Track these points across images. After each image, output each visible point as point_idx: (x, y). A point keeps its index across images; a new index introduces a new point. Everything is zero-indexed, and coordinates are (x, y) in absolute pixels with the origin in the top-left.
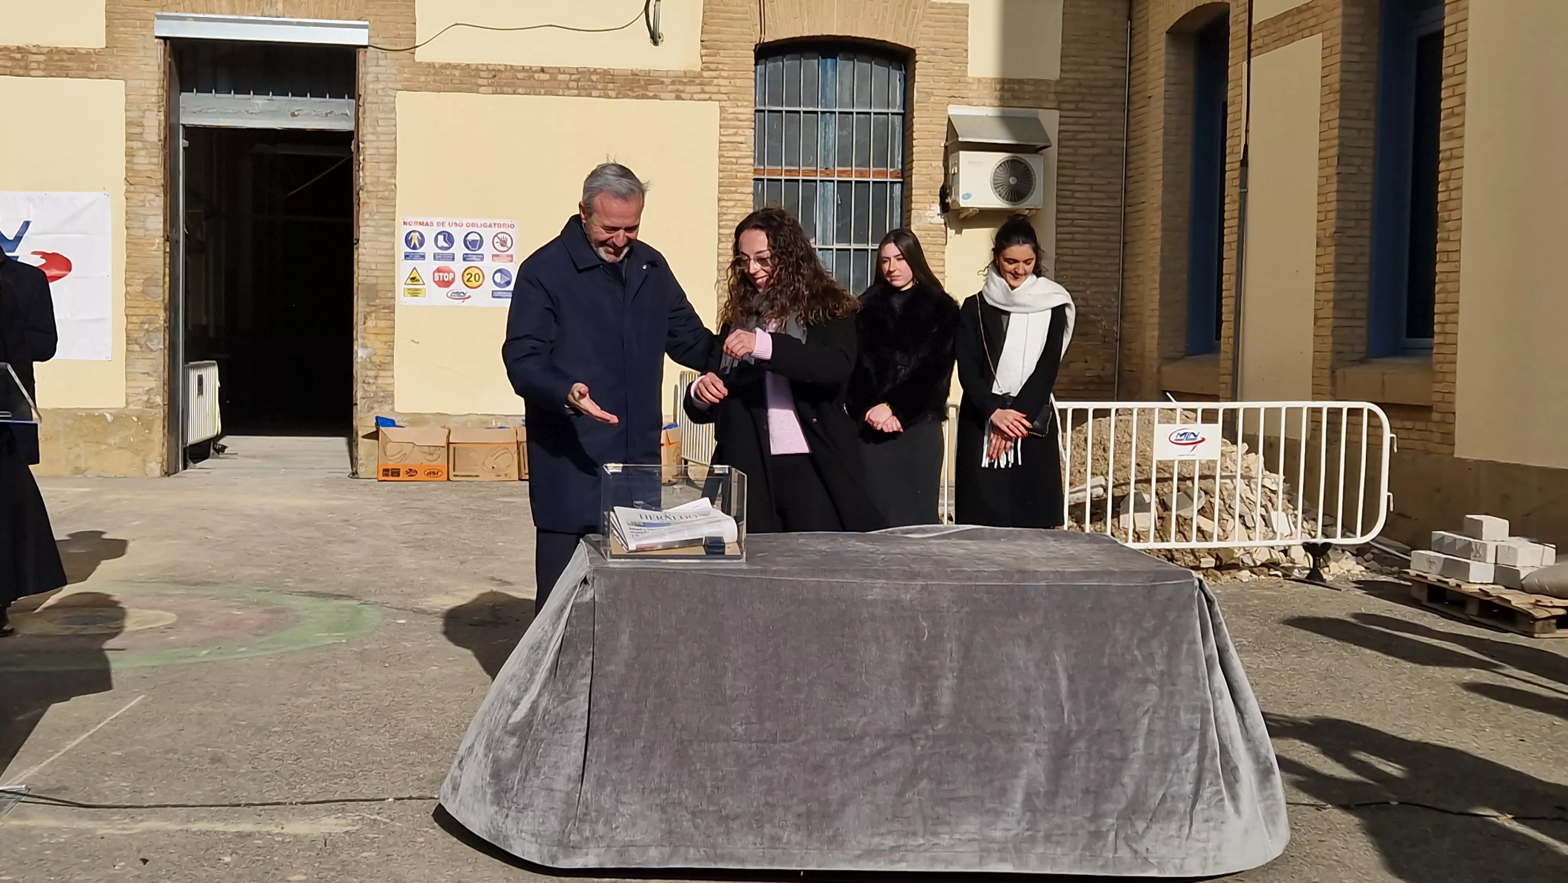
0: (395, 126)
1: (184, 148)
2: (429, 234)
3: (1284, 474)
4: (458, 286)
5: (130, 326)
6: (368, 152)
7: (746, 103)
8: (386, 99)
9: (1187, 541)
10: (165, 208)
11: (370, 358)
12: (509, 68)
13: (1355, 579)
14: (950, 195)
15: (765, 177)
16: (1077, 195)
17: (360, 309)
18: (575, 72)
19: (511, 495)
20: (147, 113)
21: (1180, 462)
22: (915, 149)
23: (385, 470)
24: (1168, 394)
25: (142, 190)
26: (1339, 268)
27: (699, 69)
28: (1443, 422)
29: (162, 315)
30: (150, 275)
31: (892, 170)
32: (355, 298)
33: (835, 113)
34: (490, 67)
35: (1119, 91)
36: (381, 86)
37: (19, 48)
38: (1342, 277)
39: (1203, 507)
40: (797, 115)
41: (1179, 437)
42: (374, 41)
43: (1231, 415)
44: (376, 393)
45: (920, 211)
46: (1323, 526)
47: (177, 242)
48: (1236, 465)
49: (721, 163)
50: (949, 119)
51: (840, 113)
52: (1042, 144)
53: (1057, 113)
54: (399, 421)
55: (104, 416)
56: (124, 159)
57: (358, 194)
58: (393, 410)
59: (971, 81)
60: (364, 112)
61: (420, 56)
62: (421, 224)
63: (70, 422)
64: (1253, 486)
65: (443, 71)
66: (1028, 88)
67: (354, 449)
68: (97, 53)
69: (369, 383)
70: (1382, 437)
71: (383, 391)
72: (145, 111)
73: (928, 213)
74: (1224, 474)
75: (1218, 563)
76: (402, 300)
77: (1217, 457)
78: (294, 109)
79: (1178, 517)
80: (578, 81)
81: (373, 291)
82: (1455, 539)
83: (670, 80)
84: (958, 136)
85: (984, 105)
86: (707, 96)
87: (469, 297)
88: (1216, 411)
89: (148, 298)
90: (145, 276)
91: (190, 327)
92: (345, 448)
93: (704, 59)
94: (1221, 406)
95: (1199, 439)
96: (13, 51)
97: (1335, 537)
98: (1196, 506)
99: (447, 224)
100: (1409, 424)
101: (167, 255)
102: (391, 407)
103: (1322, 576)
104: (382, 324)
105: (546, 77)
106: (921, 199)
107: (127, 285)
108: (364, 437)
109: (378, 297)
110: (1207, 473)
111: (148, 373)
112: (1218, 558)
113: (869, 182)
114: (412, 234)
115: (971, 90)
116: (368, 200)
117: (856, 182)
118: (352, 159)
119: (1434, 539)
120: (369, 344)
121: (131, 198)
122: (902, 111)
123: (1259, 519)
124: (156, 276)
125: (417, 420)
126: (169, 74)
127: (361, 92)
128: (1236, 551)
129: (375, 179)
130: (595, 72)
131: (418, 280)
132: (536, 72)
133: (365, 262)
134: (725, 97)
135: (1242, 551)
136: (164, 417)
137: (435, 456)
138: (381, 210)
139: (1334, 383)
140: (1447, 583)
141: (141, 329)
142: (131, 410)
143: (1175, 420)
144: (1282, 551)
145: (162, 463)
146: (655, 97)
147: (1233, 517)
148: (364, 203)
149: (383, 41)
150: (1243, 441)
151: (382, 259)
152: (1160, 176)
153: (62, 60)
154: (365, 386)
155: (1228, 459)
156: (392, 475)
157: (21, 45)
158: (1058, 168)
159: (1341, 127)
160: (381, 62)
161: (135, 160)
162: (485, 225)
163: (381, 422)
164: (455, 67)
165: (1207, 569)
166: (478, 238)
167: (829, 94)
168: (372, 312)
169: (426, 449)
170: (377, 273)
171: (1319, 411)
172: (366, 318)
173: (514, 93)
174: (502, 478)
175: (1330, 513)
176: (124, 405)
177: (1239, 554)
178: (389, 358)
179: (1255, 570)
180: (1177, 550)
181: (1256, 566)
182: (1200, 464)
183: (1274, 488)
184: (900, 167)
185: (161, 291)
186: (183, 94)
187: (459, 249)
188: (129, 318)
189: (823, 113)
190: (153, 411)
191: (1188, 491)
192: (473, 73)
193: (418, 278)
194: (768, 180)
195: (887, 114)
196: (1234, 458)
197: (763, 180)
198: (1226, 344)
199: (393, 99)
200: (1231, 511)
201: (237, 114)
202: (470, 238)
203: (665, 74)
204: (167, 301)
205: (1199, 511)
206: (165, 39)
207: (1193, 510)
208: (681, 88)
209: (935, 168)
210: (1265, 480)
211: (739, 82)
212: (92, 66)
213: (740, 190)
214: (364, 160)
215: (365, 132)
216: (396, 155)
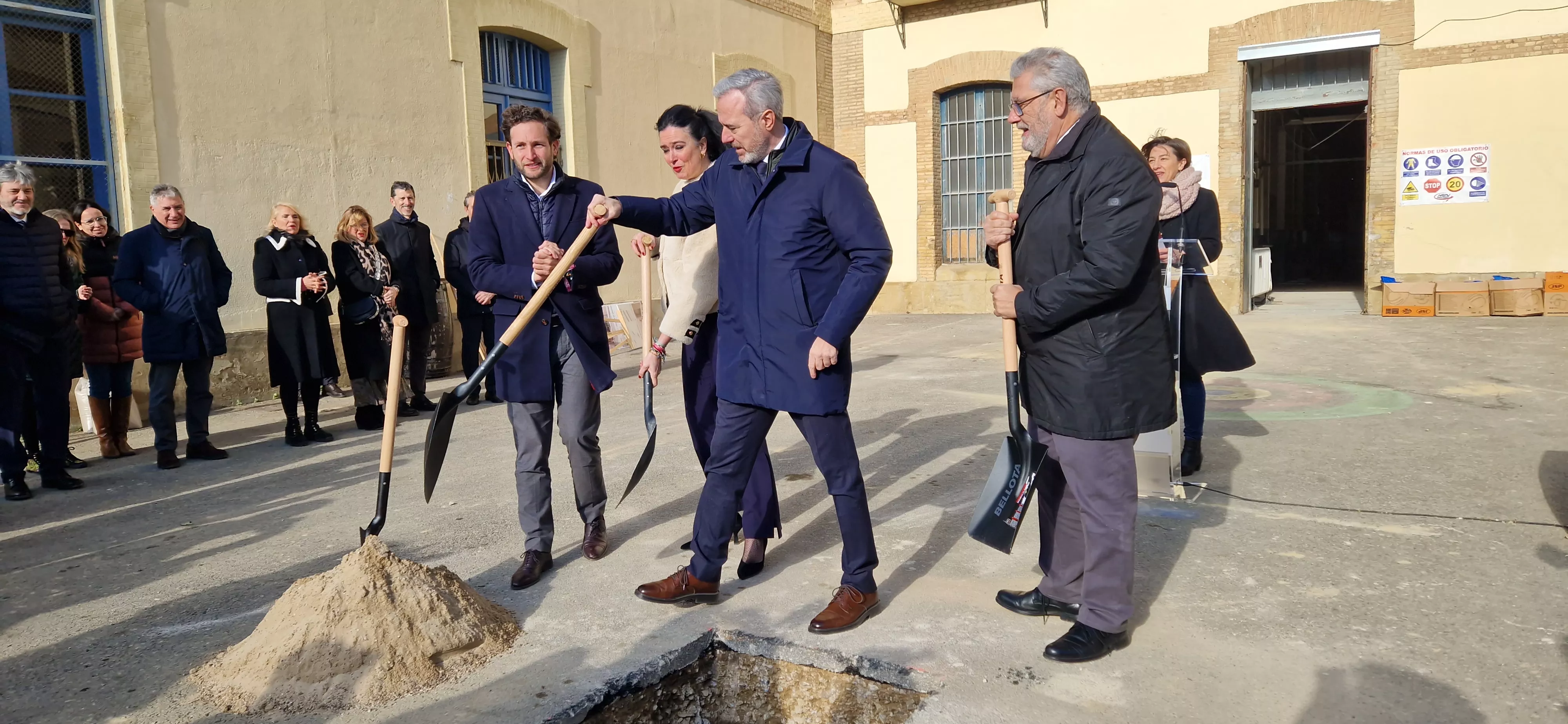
0: (1398, 93)
1: (1254, 124)
2: (1422, 159)
4: (1444, 190)
6: (1377, 112)
8: (1392, 77)
10: (1242, 160)
11: (1377, 240)
12: (1485, 43)
17: (1370, 210)
18: (1540, 39)
19: (1483, 325)
20: (1233, 107)
25: (1228, 151)
29: (1240, 222)
30: (1232, 199)
32: (1367, 204)
34: (1471, 45)
36: (1387, 69)
37: (1158, 80)
42: (1383, 41)
44: (1380, 261)
47: (1249, 179)
54: (1398, 279)
56: (1217, 134)
57: (1370, 138)
58: (1393, 271)
60: (1375, 87)
61: (1417, 45)
62: (1416, 153)
65: (1435, 53)
67: (1364, 297)
68: (1203, 76)
69: (1376, 256)
71: (1387, 260)
72: (1231, 105)
76: (1402, 203)
78: (1325, 92)
80: (1542, 44)
81: (1380, 198)
87: (1452, 197)
89: (1231, 213)
90: (1230, 200)
91: (1256, 228)
92: (1357, 297)
96: (1155, 82)
99: (1435, 152)
101: (1243, 187)
102: (1391, 270)
104: (1386, 218)
105: (1516, 45)
109: (1383, 202)
111: (1231, 256)
114: (1409, 160)
116: (1377, 142)
118: (1366, 118)
120: (1376, 231)
124: (1236, 200)
125: (1411, 278)
126: (1245, 83)
127: (1374, 75)
129: (1382, 128)
130: (1557, 36)
131: (1413, 189)
132: (1507, 43)
133: (1374, 181)
136: (1241, 280)
137: (1425, 301)
138: (1386, 147)
142: (1221, 277)
148: (1374, 144)
149: (1390, 40)
151: (1388, 178)
153: (1182, 83)
154: (1373, 257)
157: (1160, 78)
160: (1388, 54)
161: (1225, 134)
162: (1465, 150)
163: (1385, 279)
164: (1444, 49)
166: (1460, 158)
169: (1418, 296)
170: (1382, 187)
172: (1374, 215)
173: (1490, 59)
174: (1477, 314)
178: (1391, 240)
185: (1239, 208)
186: (1254, 92)
187: (1444, 166)
190: (1234, 277)
192: (1457, 51)
193: (1413, 187)
199: (1397, 76)
201: (1288, 99)
202: (1453, 159)
204: (1242, 214)
206: (1244, 61)
212: (1200, 84)
214: (1375, 117)
215: (1376, 99)
216: (1398, 111)
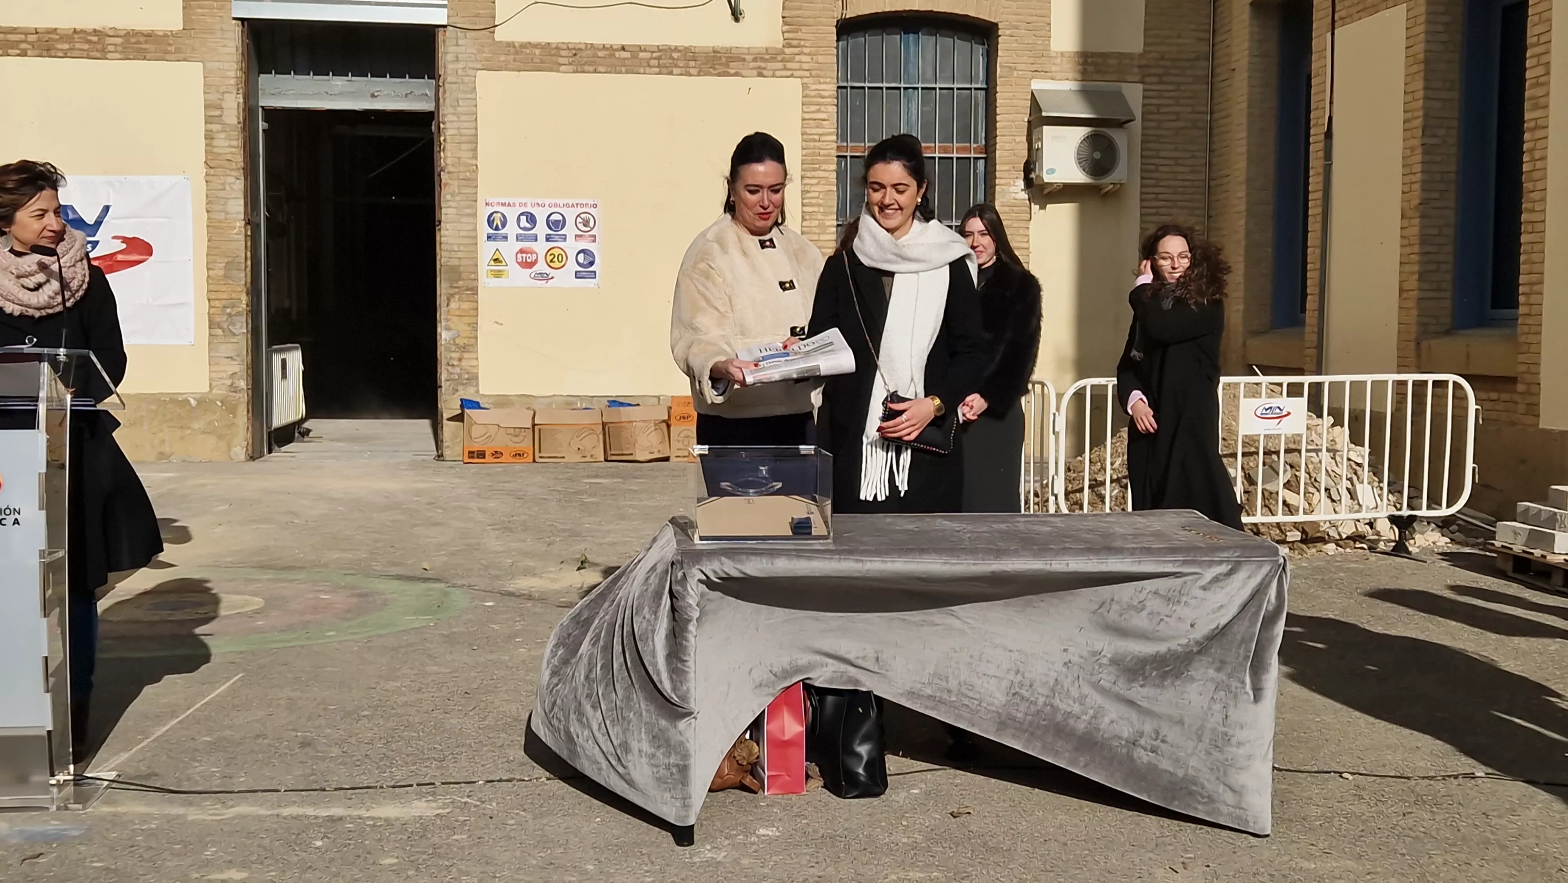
0: (476, 106)
1: (264, 130)
2: (511, 215)
3: (1370, 447)
4: (541, 266)
5: (213, 310)
6: (448, 133)
7: (828, 80)
8: (466, 79)
9: (1273, 515)
10: (246, 191)
11: (454, 340)
12: (589, 46)
13: (1440, 551)
14: (1034, 170)
15: (848, 154)
16: (1161, 169)
17: (443, 291)
18: (656, 49)
19: (596, 477)
20: (226, 95)
21: (1265, 436)
22: (998, 125)
23: (470, 452)
24: (1255, 367)
25: (222, 173)
26: (1424, 240)
27: (781, 46)
28: (1528, 393)
29: (244, 298)
30: (231, 259)
31: (975, 145)
32: (438, 280)
33: (917, 88)
34: (570, 46)
35: (1203, 64)
36: (461, 65)
37: (95, 31)
38: (1428, 248)
39: (1288, 481)
40: (880, 91)
41: (1264, 411)
42: (453, 21)
43: (1316, 390)
44: (460, 375)
45: (1004, 187)
46: (1409, 498)
47: (259, 225)
48: (1322, 438)
49: (804, 140)
50: (1032, 94)
51: (923, 89)
52: (1125, 118)
53: (1141, 86)
54: (484, 403)
55: (188, 401)
56: (203, 142)
57: (440, 175)
58: (477, 391)
59: (1055, 55)
60: (445, 92)
61: (501, 35)
62: (503, 205)
63: (153, 407)
64: (1338, 459)
65: (524, 50)
66: (1111, 61)
67: (439, 432)
68: (175, 35)
69: (453, 365)
70: (1467, 409)
71: (468, 373)
72: (223, 93)
73: (1012, 189)
74: (1309, 447)
75: (1304, 537)
76: (486, 282)
77: (1303, 431)
78: (373, 90)
79: (1263, 490)
80: (659, 58)
81: (456, 272)
82: (1541, 510)
83: (752, 57)
84: (1041, 111)
85: (1067, 79)
86: (789, 73)
87: (552, 278)
88: (1302, 385)
89: (230, 282)
90: (226, 260)
91: (273, 311)
92: (429, 431)
93: (786, 35)
94: (1307, 380)
95: (1284, 413)
96: (90, 35)
97: (1420, 509)
98: (1282, 480)
99: (529, 205)
100: (1494, 395)
101: (249, 238)
102: (475, 389)
103: (1407, 548)
104: (466, 306)
105: (627, 55)
106: (1006, 175)
107: (208, 269)
108: (449, 419)
109: (460, 279)
110: (1292, 446)
111: (231, 358)
112: (1304, 532)
113: (952, 158)
114: (495, 215)
115: (1054, 64)
116: (449, 181)
117: (940, 158)
118: (432, 140)
119: (1519, 510)
120: (452, 326)
121: (211, 181)
122: (985, 86)
123: (1344, 493)
124: (237, 260)
125: (502, 402)
126: (247, 56)
127: (441, 72)
128: (1322, 524)
129: (456, 160)
130: (676, 49)
131: (501, 262)
132: (617, 50)
133: (447, 244)
134: (807, 74)
135: (1328, 525)
136: (248, 401)
137: (521, 438)
138: (462, 191)
139: (1419, 356)
140: (1532, 554)
141: (224, 313)
142: (215, 394)
143: (1261, 394)
144: (1367, 524)
145: (247, 447)
146: (736, 74)
147: (1319, 491)
148: (446, 184)
149: (462, 20)
150: (1329, 415)
151: (466, 241)
152: (1244, 149)
153: (139, 42)
154: (450, 368)
155: (1313, 433)
156: (478, 458)
157: (99, 27)
158: (1142, 142)
159: (1426, 98)
160: (460, 42)
161: (215, 143)
162: (567, 205)
163: (466, 404)
164: (535, 46)
165: (1293, 542)
166: (561, 218)
167: (912, 70)
168: (456, 293)
169: (512, 431)
170: (460, 255)
171: (1404, 383)
173: (595, 72)
174: (588, 459)
175: (1415, 486)
176: (207, 390)
177: (1324, 527)
178: (473, 340)
179: (1341, 543)
180: (1263, 524)
181: (1341, 539)
182: (1286, 438)
183: (1359, 461)
184: (983, 142)
185: (243, 274)
186: (262, 76)
187: (542, 229)
188: (212, 302)
189: (905, 89)
190: (238, 395)
191: (1273, 465)
192: (553, 52)
193: (501, 259)
194: (851, 157)
195: (970, 89)
196: (1319, 431)
197: (846, 157)
198: (1310, 317)
199: (473, 79)
200: (1316, 485)
201: (316, 95)
202: (552, 218)
203: (746, 51)
204: (249, 285)
205: (1284, 485)
206: (243, 20)
207: (1278, 484)
208: (763, 65)
209: (1018, 143)
210: (1351, 453)
211: (820, 58)
212: (168, 48)
213: (824, 167)
214: (444, 140)
215: (445, 112)
216: (477, 135)
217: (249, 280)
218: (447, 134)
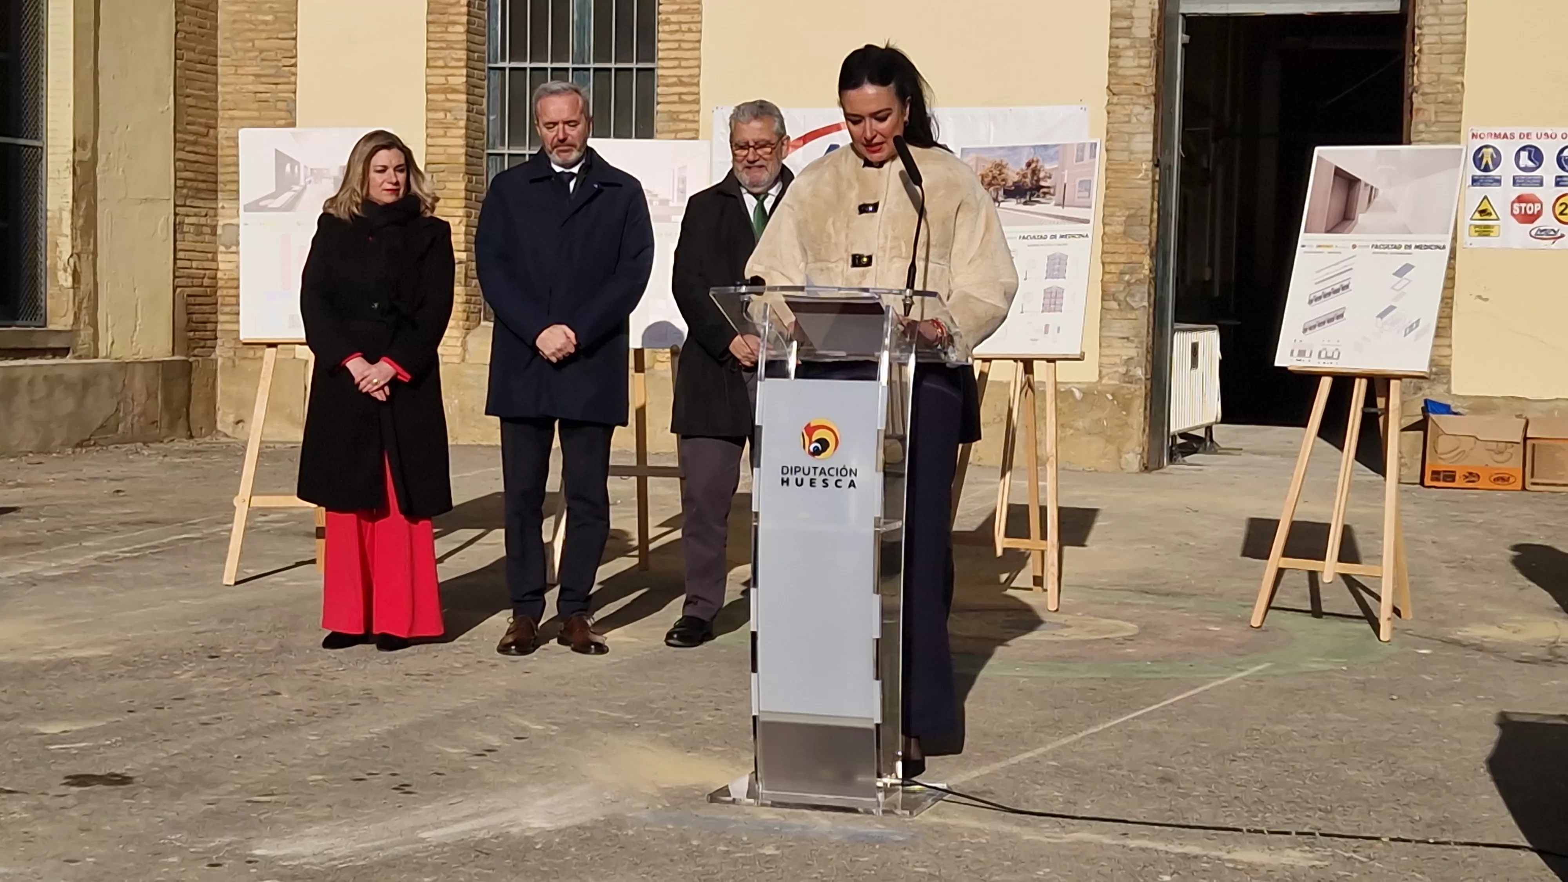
0: (1466, 3)
1: (1184, 45)
2: (1508, 151)
4: (1547, 220)
5: (1108, 276)
6: (1426, 40)
10: (1155, 125)
23: (1435, 471)
25: (1127, 101)
29: (1147, 261)
30: (1132, 211)
47: (1170, 168)
54: (1456, 407)
55: (1072, 392)
56: (1106, 62)
58: (1448, 390)
62: (1497, 136)
76: (1467, 241)
87: (1562, 237)
99: (1534, 136)
101: (1156, 184)
102: (1446, 387)
107: (1104, 224)
108: (1404, 428)
111: (1128, 338)
114: (1484, 150)
116: (1424, 106)
118: (1404, 50)
121: (1114, 111)
125: (1482, 405)
131: (1490, 214)
136: (1146, 395)
137: (1506, 456)
138: (1440, 119)
141: (1120, 280)
142: (1106, 385)
145: (1141, 454)
148: (1419, 110)
156: (1446, 480)
161: (1121, 62)
163: (1432, 409)
169: (1493, 446)
176: (1096, 378)
178: (1447, 321)
185: (1147, 231)
187: (1549, 169)
188: (1106, 266)
190: (1135, 387)
193: (1490, 210)
202: (1566, 153)
204: (1153, 244)
214: (1420, 51)
215: (1422, 13)
216: (1464, 43)
217: (1154, 239)
218: (1424, 42)
